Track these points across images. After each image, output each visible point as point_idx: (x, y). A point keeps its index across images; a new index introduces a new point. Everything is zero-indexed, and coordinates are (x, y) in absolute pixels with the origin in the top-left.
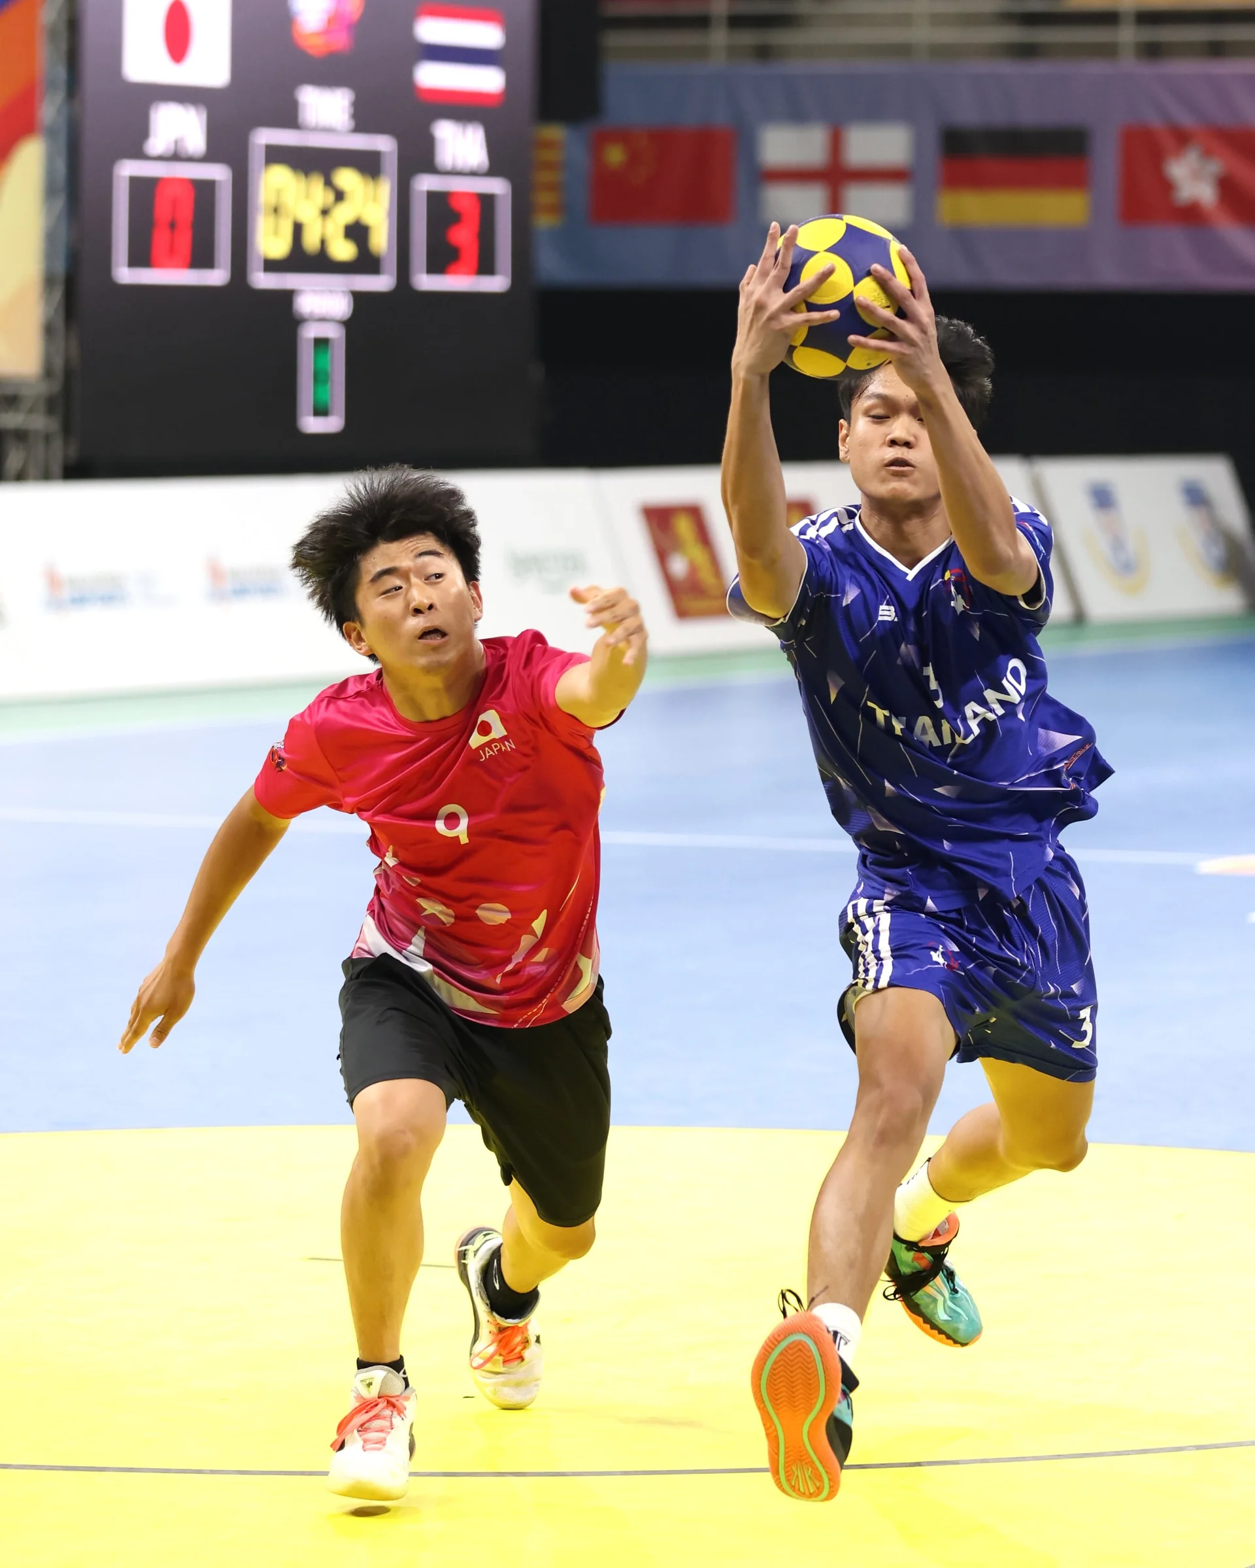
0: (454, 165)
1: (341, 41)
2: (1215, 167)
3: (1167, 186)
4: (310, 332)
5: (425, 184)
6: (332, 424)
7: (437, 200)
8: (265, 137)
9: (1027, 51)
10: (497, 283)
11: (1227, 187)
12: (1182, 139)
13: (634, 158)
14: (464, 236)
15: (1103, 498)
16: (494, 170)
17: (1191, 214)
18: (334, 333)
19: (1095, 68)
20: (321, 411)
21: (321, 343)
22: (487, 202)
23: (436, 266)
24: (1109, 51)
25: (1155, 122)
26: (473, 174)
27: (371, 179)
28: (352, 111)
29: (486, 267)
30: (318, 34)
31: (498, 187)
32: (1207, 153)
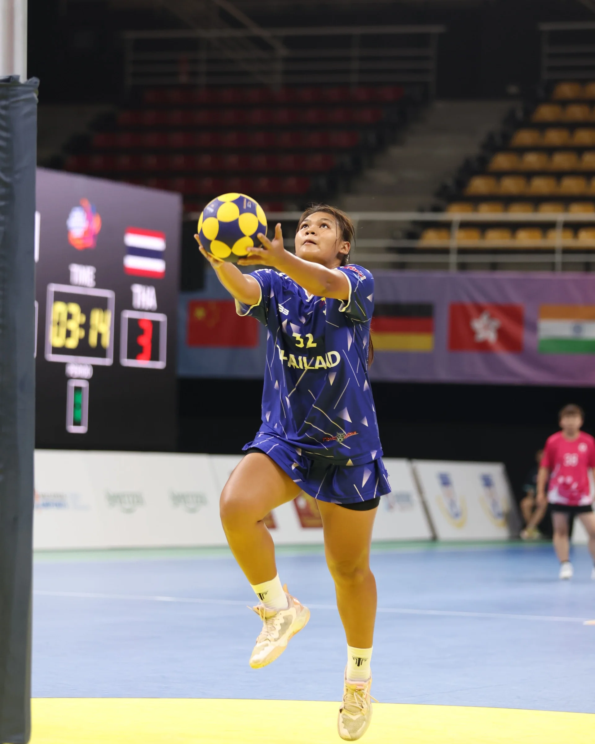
0: (141, 305)
1: (90, 243)
2: (496, 323)
3: (472, 333)
4: (73, 384)
5: (128, 314)
6: (82, 429)
7: (133, 323)
8: (53, 288)
9: (401, 266)
10: (160, 365)
11: (501, 333)
12: (480, 310)
13: (209, 314)
14: (145, 341)
15: (445, 481)
16: (159, 310)
17: (484, 346)
18: (84, 385)
19: (438, 275)
20: (77, 423)
21: (78, 389)
22: (156, 325)
23: (132, 355)
24: (445, 266)
25: (466, 300)
26: (150, 311)
27: (102, 311)
28: (94, 277)
29: (155, 357)
30: (79, 239)
31: (161, 318)
32: (492, 317)
